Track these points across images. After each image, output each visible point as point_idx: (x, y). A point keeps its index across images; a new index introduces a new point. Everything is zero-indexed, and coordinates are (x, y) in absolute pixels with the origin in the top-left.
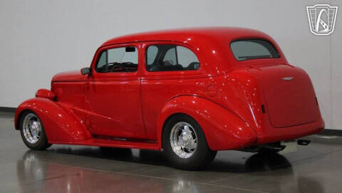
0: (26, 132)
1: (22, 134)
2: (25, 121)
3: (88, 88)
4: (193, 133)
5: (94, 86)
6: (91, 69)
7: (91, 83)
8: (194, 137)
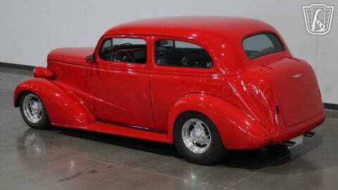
0: (26, 112)
1: (23, 114)
2: (24, 102)
3: (92, 74)
4: (206, 130)
5: (98, 72)
6: (94, 56)
7: (94, 69)
8: (207, 134)
